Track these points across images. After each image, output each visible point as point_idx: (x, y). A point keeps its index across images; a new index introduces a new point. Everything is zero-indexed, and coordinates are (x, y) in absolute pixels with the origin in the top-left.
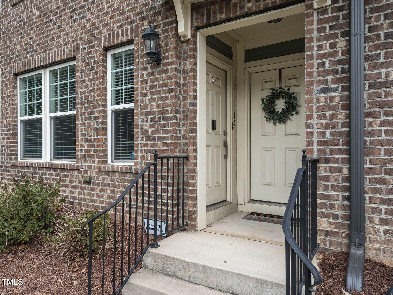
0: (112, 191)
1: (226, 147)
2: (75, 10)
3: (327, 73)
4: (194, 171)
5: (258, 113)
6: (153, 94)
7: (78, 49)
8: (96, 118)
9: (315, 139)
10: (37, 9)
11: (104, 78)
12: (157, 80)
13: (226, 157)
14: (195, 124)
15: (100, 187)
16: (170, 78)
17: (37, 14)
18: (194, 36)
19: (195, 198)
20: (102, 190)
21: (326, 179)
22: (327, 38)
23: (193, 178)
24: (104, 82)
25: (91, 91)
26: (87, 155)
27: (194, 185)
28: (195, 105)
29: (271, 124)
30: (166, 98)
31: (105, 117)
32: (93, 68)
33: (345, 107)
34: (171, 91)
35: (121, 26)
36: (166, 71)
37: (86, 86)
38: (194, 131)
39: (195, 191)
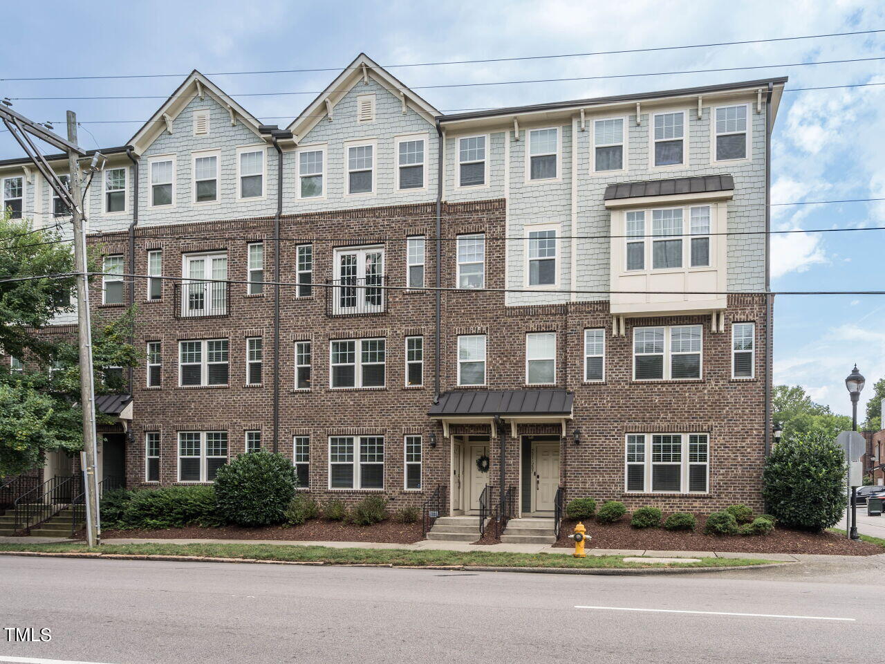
0: (408, 503)
1: (459, 483)
2: (384, 410)
3: (495, 459)
4: (449, 492)
5: (475, 467)
6: (431, 459)
7: (386, 430)
8: (398, 467)
9: (492, 480)
10: (351, 400)
11: (403, 448)
12: (433, 453)
13: (459, 488)
14: (450, 473)
15: (401, 501)
16: (440, 453)
17: (352, 403)
18: (450, 437)
19: (449, 503)
20: (402, 503)
21: (495, 493)
22: (496, 448)
23: (449, 495)
24: (403, 451)
25: (396, 453)
26: (392, 485)
27: (449, 498)
28: (450, 465)
29: (480, 473)
30: (438, 462)
31: (403, 467)
32: (396, 442)
33: (500, 471)
34: (441, 459)
35: (414, 426)
36: (438, 451)
37: (392, 451)
38: (449, 476)
39: (449, 500)
